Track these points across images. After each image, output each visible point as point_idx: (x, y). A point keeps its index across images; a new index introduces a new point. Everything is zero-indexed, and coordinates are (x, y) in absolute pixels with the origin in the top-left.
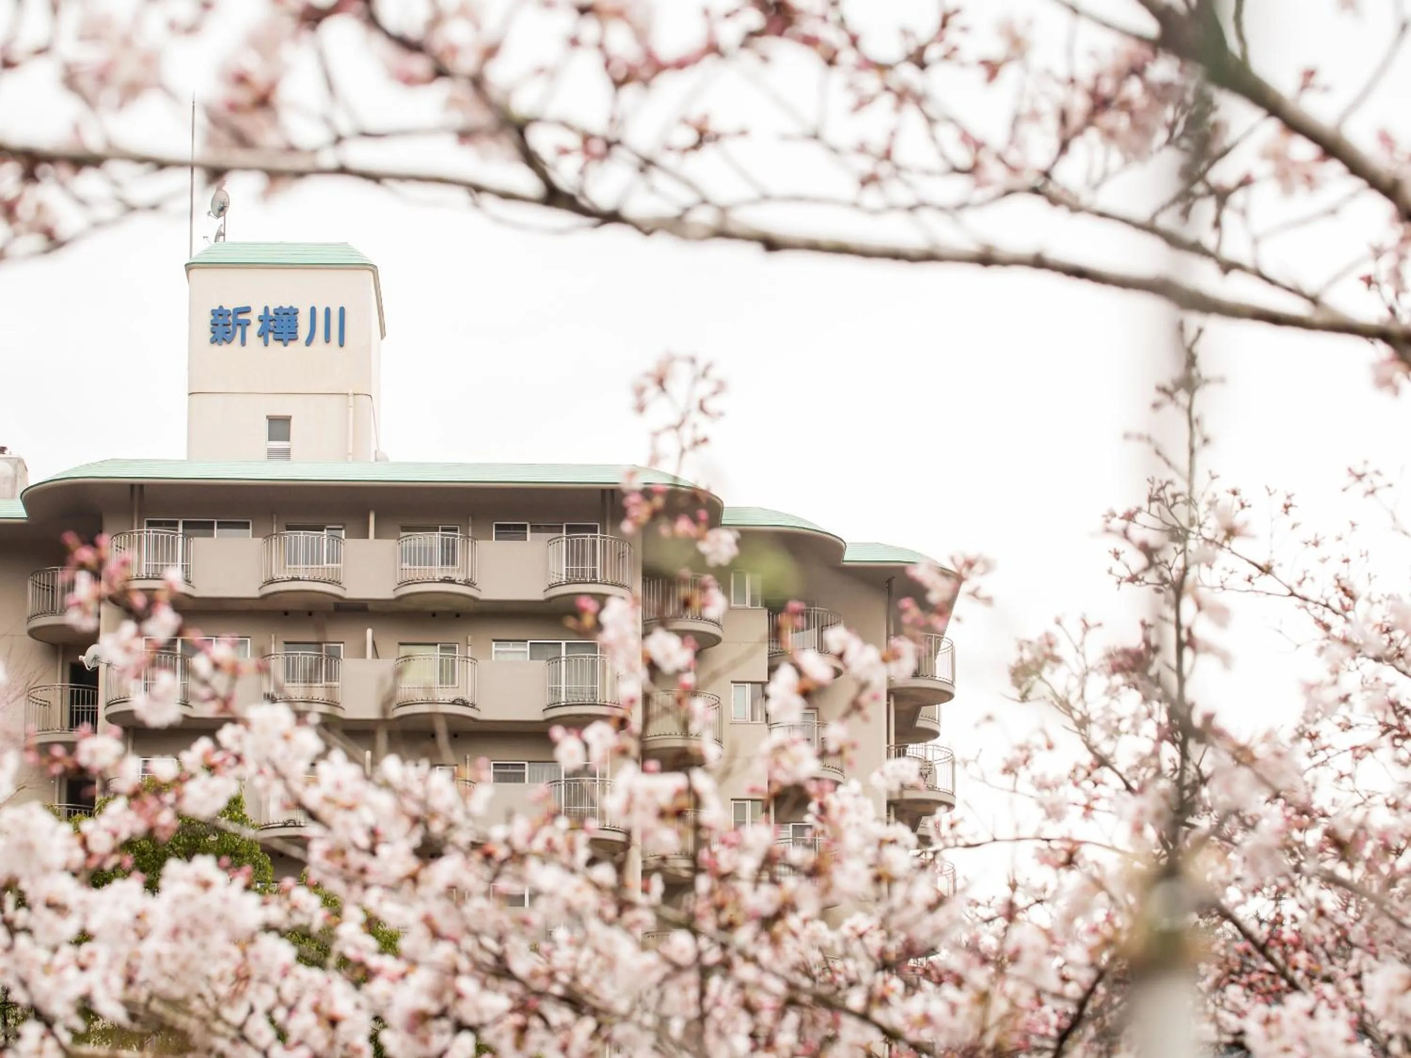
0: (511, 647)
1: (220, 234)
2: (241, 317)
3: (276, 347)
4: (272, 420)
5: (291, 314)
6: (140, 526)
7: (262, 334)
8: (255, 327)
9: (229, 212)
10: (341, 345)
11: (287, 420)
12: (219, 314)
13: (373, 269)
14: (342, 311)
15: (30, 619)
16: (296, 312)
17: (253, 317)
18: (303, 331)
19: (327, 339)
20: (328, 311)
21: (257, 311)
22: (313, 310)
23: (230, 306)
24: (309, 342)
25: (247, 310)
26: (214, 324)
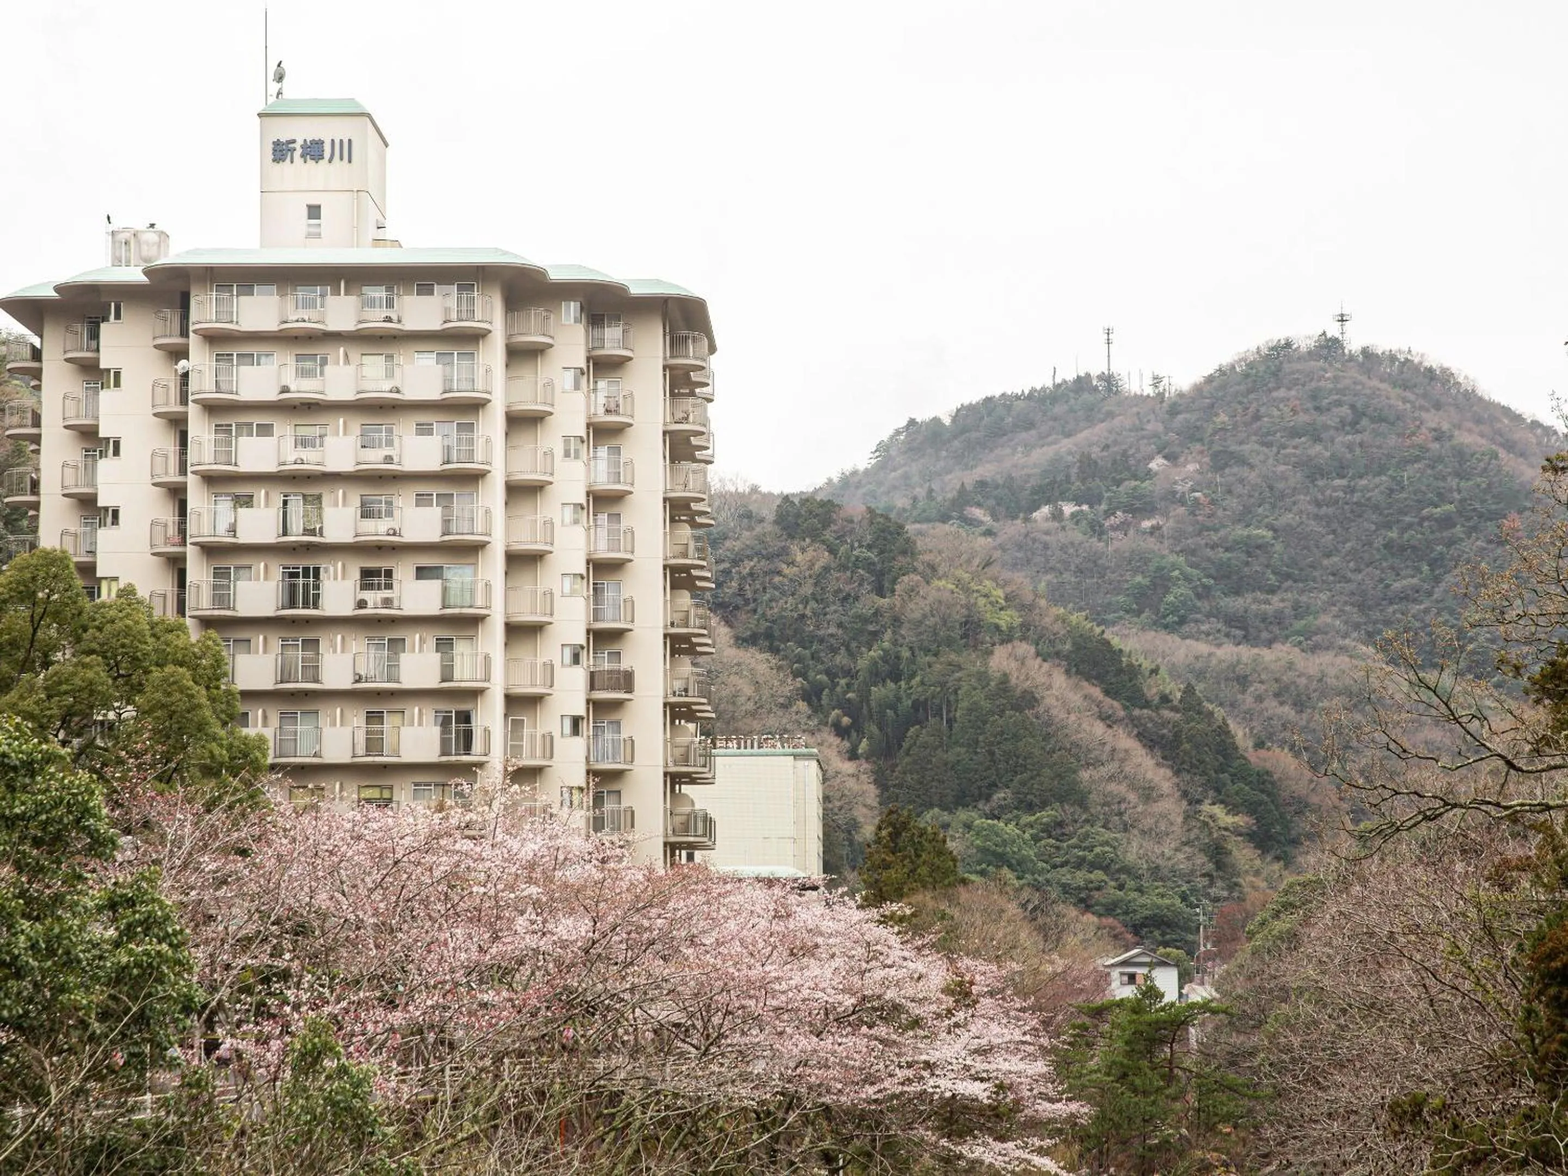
0: (426, 355)
1: (279, 93)
2: (291, 146)
3: (311, 163)
4: (310, 207)
5: (320, 143)
6: (211, 290)
7: (302, 156)
8: (299, 152)
9: (285, 80)
10: (350, 161)
11: (318, 207)
12: (277, 144)
13: (369, 116)
14: (350, 141)
15: (154, 338)
16: (323, 142)
17: (297, 146)
18: (327, 154)
19: (341, 159)
20: (341, 141)
21: (300, 142)
22: (333, 141)
23: (283, 140)
24: (330, 161)
25: (294, 141)
26: (275, 150)
